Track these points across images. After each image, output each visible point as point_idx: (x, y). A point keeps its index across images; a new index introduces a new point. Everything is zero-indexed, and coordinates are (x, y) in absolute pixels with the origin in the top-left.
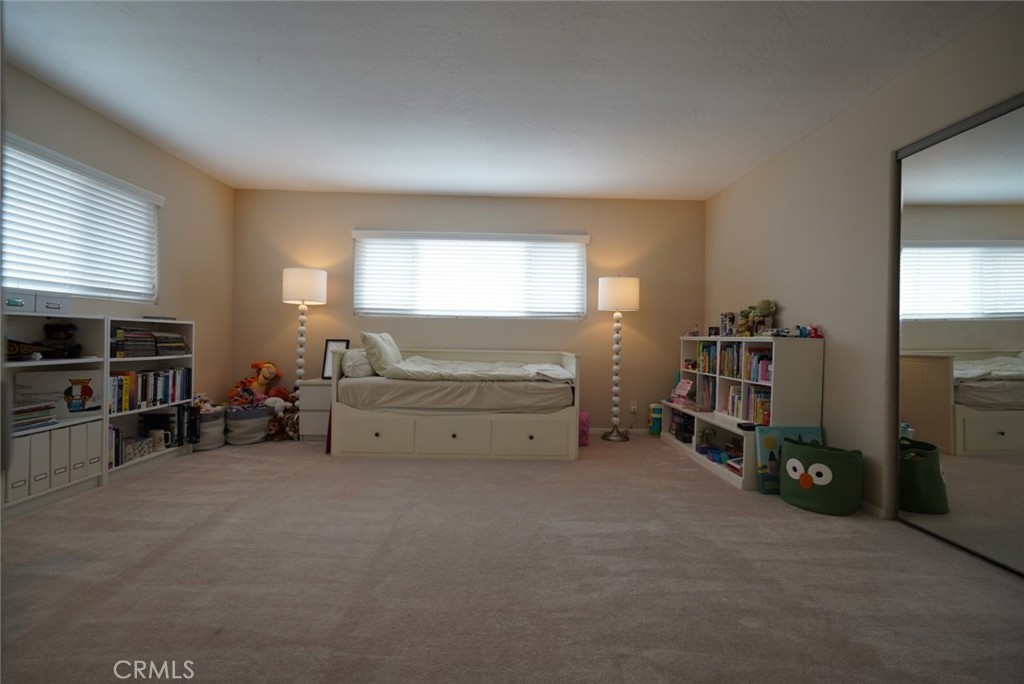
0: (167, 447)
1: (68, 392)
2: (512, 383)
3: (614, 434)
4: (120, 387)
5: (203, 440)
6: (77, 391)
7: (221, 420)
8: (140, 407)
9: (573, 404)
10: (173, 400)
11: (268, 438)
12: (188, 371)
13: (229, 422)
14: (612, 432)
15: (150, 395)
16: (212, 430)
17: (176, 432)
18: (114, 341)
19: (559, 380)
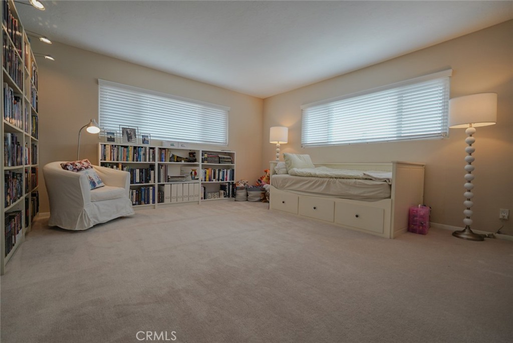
0: (225, 197)
1: (191, 173)
2: (348, 180)
3: (466, 233)
4: (206, 173)
5: (237, 197)
6: (193, 173)
7: (244, 190)
8: (213, 181)
9: (390, 197)
10: (226, 180)
11: (261, 201)
12: (233, 170)
13: (248, 192)
14: (464, 231)
15: (217, 177)
16: (241, 194)
17: (227, 192)
18: (203, 157)
19: (380, 179)
